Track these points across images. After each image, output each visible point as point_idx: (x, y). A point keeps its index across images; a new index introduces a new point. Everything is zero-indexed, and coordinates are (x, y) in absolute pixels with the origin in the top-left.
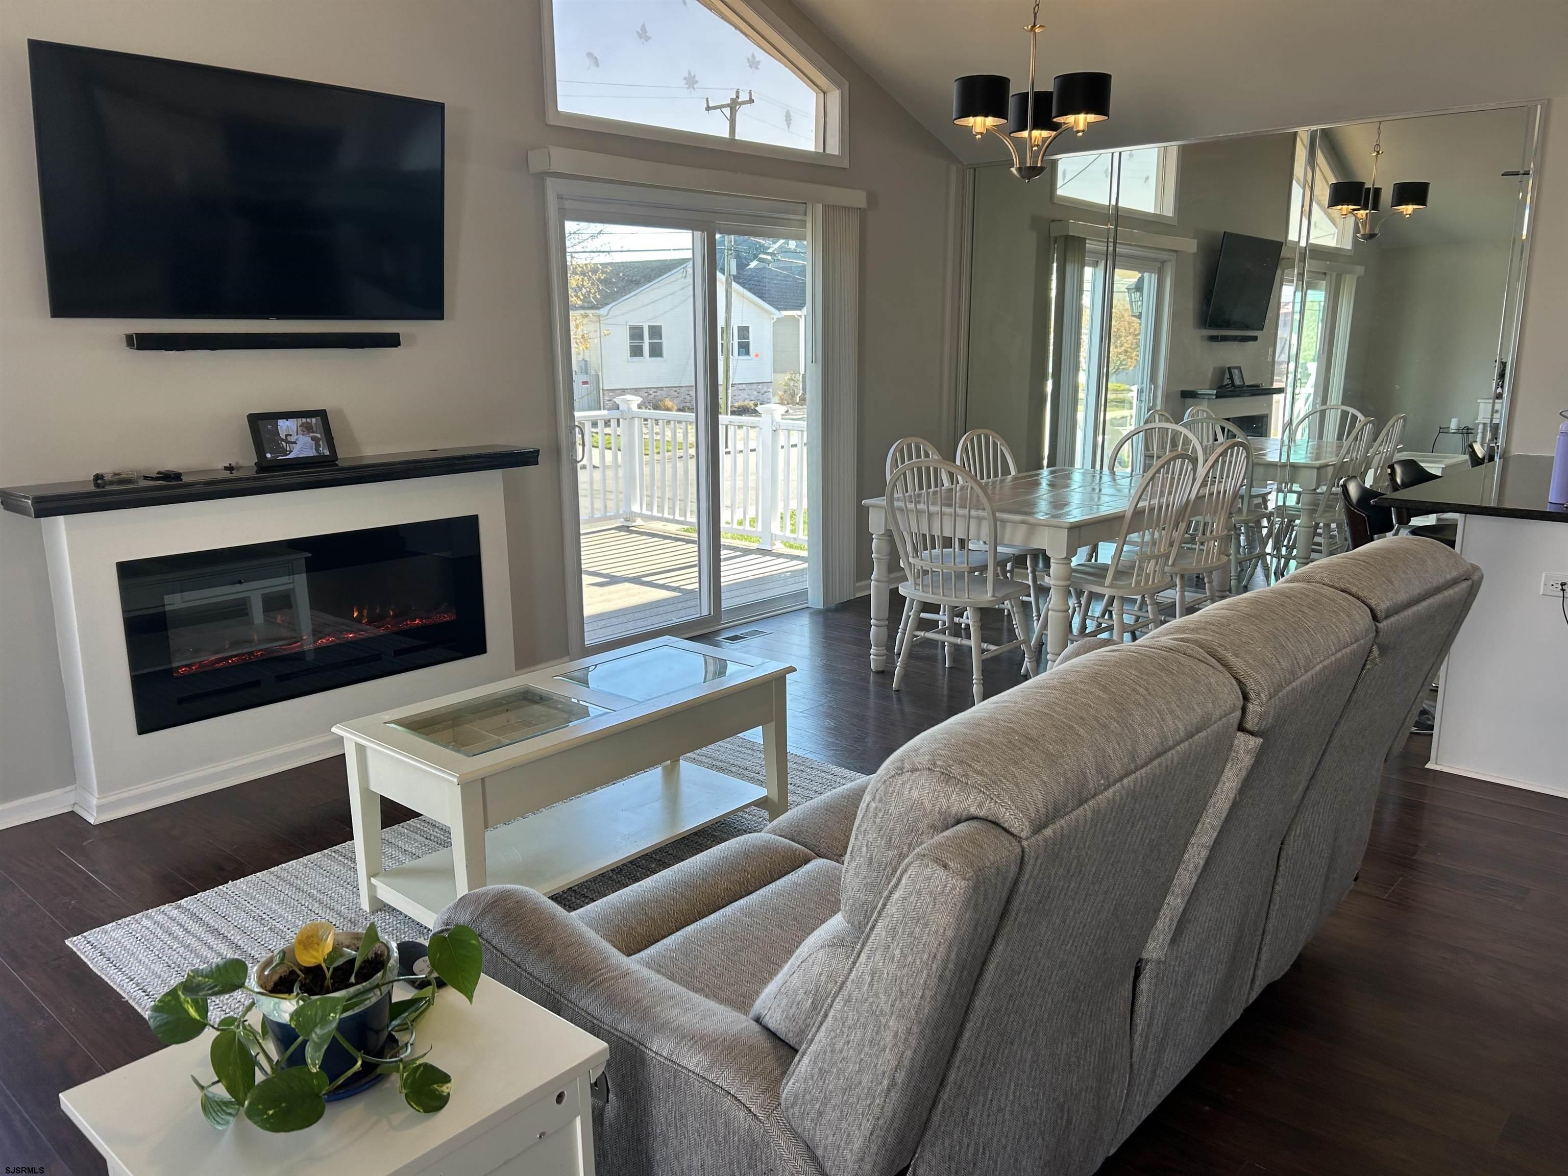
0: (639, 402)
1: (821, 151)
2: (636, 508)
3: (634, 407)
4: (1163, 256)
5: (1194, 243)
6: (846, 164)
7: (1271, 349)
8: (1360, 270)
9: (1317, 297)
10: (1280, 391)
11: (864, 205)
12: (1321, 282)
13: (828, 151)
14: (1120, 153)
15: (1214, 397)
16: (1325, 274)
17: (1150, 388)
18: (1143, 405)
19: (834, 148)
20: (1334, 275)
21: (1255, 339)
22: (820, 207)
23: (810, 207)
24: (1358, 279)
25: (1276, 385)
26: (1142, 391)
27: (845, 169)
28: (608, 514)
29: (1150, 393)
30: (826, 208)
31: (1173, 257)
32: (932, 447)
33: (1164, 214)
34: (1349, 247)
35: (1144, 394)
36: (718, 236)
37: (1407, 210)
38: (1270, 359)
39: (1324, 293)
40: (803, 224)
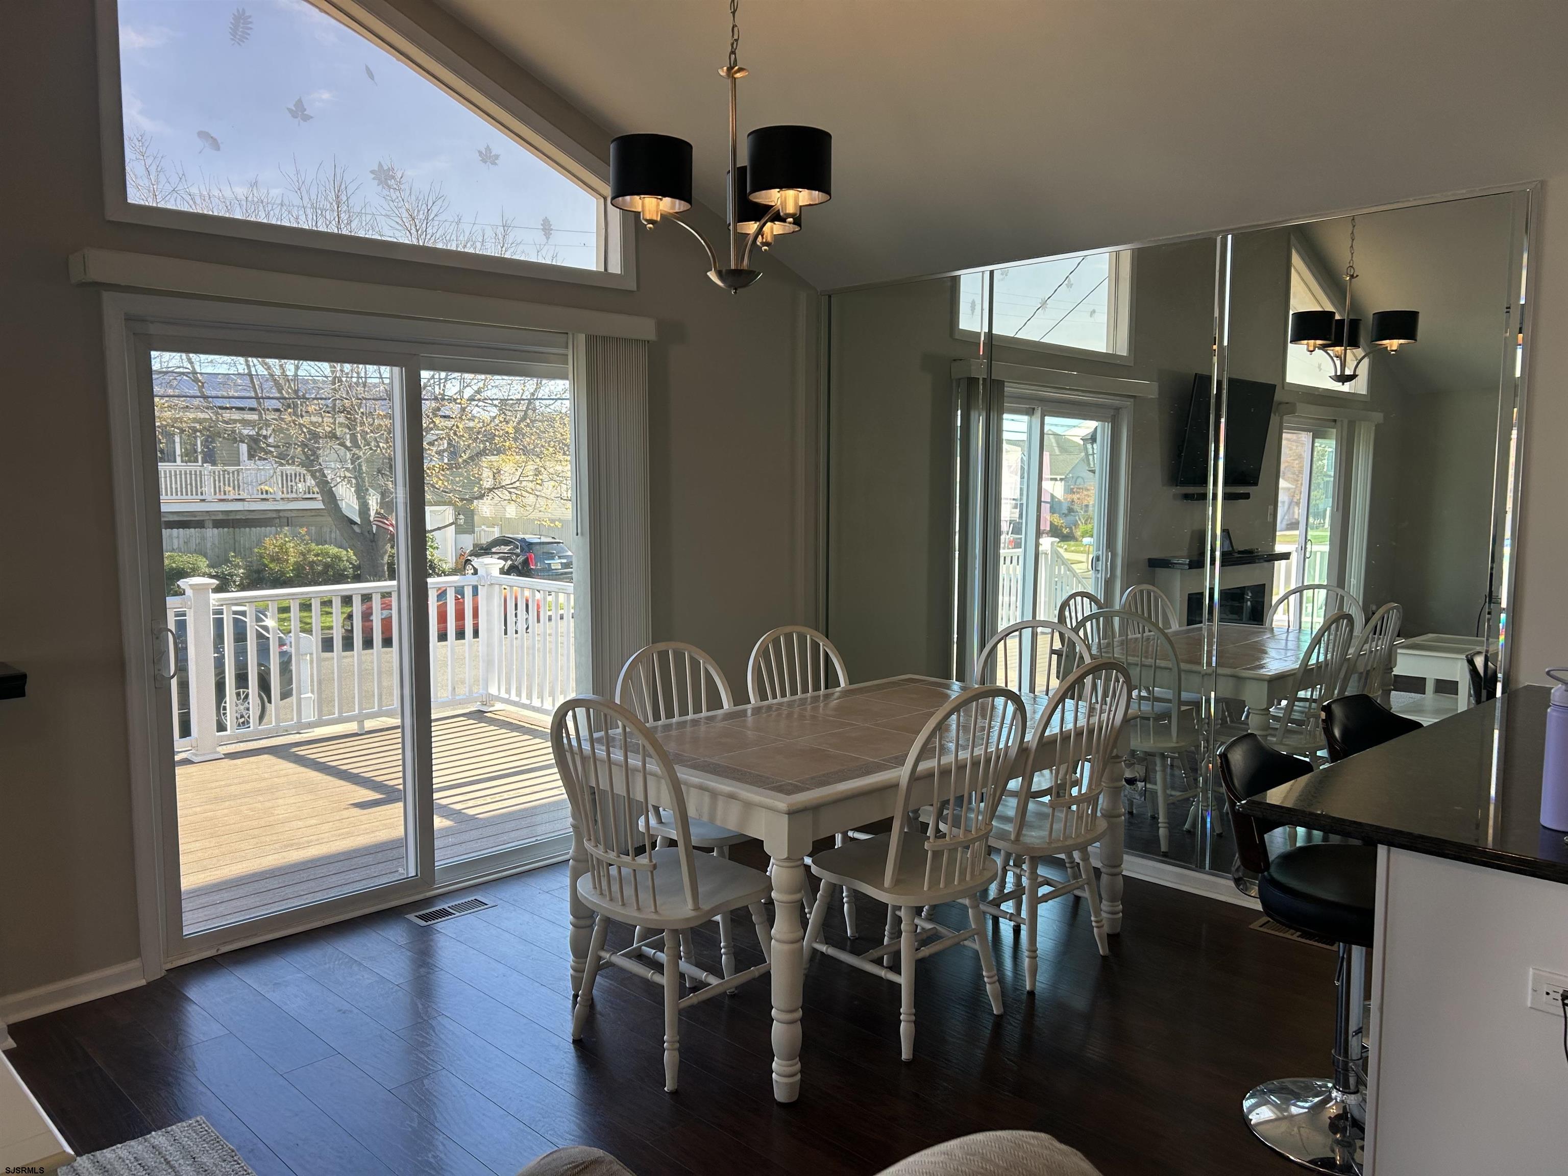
0: (501, 566)
1: (603, 270)
2: (493, 690)
3: (496, 572)
4: (1117, 402)
5: (1155, 386)
6: (633, 286)
7: (1271, 508)
8: (1378, 417)
9: (1327, 448)
10: (1286, 556)
11: (652, 336)
12: (1332, 430)
13: (610, 270)
14: (992, 273)
15: (1187, 567)
16: (1335, 421)
17: (1107, 556)
18: (1099, 576)
19: (615, 267)
20: (1346, 422)
21: (1246, 496)
22: (582, 338)
23: (570, 336)
24: (1378, 426)
25: (1279, 548)
26: (1098, 559)
27: (632, 292)
28: (457, 698)
29: (1107, 562)
30: (592, 341)
31: (1129, 403)
32: (704, 654)
33: (1118, 353)
34: (1364, 392)
35: (1100, 562)
36: (425, 374)
37: (1391, 346)
38: (1270, 519)
39: (1334, 442)
40: (564, 359)
